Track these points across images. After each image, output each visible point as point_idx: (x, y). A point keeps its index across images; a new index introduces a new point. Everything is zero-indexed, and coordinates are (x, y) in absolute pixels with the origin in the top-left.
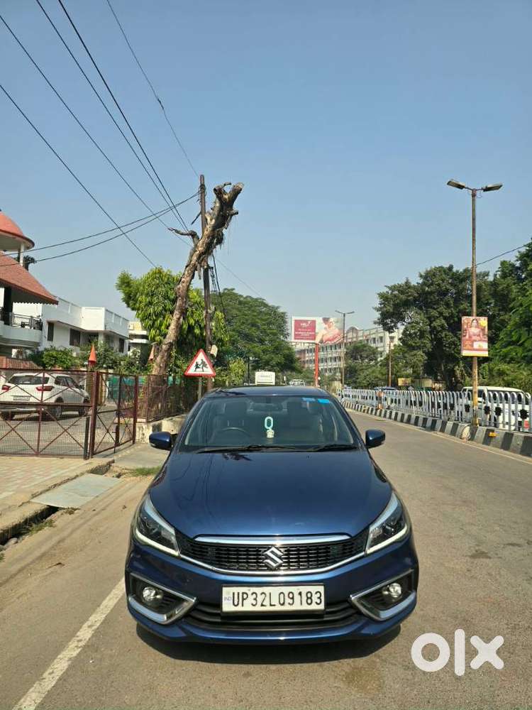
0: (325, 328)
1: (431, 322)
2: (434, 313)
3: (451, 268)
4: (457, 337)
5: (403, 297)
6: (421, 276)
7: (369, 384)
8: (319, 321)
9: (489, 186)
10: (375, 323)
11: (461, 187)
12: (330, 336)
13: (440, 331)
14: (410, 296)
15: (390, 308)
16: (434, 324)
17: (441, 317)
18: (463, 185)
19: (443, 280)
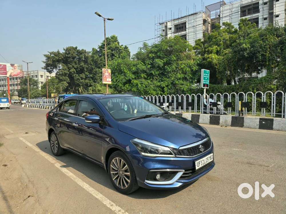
0: (12, 69)
1: (69, 70)
2: (70, 66)
3: (76, 48)
4: (80, 76)
5: (57, 58)
6: (64, 49)
7: (34, 97)
8: (8, 65)
9: (110, 18)
10: (42, 68)
11: (100, 16)
12: (15, 73)
13: (73, 74)
14: (60, 58)
15: (50, 62)
16: (71, 71)
17: (73, 68)
18: (101, 15)
19: (74, 52)
